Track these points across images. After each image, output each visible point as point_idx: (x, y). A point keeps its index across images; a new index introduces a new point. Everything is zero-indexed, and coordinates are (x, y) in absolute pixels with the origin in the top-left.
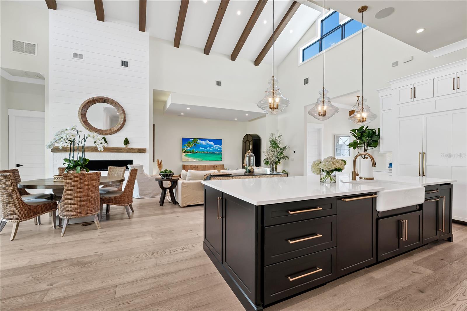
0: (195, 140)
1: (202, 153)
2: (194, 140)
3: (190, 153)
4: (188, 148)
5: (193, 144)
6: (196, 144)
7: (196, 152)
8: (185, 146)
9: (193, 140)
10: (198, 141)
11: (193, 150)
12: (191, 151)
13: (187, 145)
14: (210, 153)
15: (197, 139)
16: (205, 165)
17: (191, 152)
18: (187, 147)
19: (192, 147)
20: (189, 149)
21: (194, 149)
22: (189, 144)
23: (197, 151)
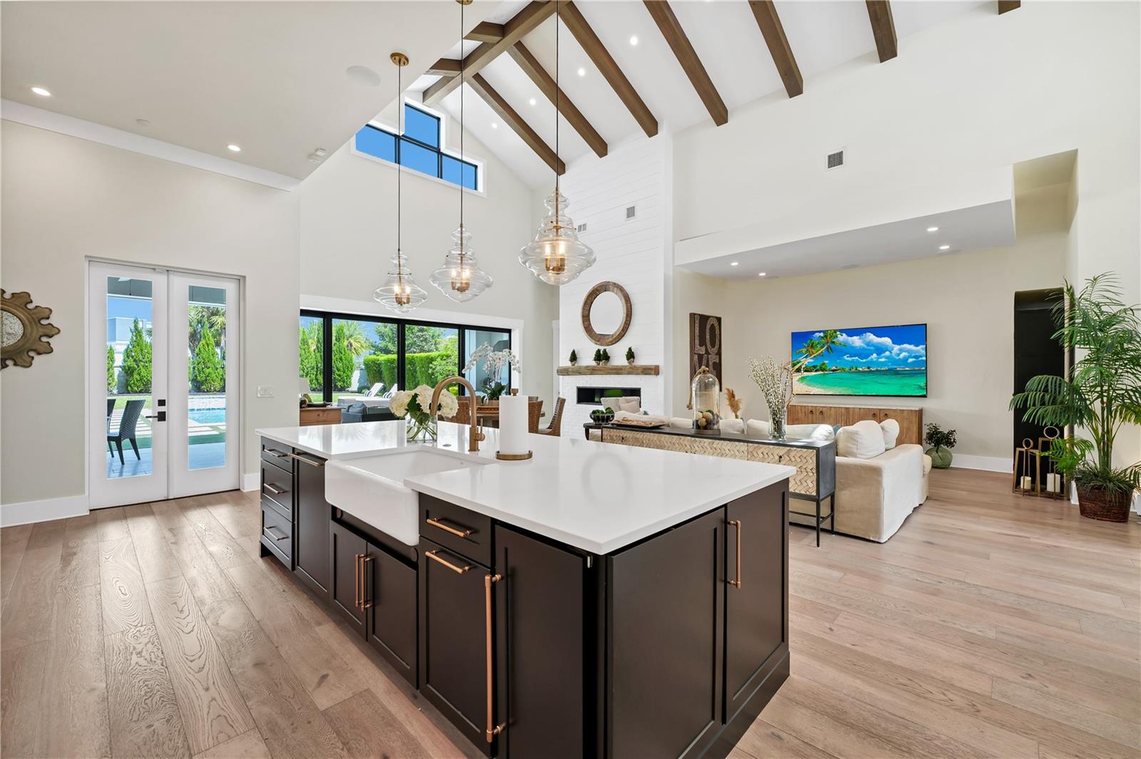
0: (829, 336)
1: (850, 371)
2: (826, 336)
3: (814, 373)
4: (810, 360)
5: (822, 347)
6: (832, 346)
7: (833, 371)
8: (801, 354)
9: (822, 334)
10: (839, 336)
11: (824, 364)
12: (818, 368)
13: (804, 350)
14: (877, 370)
15: (835, 331)
16: (847, 408)
17: (816, 371)
18: (806, 357)
19: (821, 355)
20: (812, 361)
21: (826, 362)
22: (812, 347)
23: (834, 368)
